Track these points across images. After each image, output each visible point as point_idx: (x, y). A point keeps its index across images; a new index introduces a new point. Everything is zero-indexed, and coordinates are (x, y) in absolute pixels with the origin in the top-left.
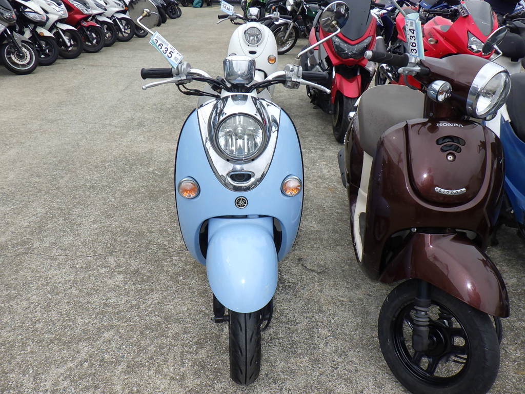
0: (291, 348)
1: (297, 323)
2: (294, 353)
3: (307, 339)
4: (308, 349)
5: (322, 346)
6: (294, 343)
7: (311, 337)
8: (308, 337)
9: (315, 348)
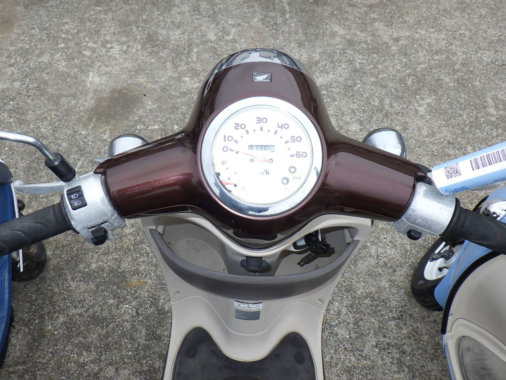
0: (377, 305)
1: (376, 346)
2: (373, 299)
3: (362, 320)
4: (358, 306)
5: (344, 311)
6: (376, 312)
7: (358, 322)
8: (361, 323)
9: (351, 306)
